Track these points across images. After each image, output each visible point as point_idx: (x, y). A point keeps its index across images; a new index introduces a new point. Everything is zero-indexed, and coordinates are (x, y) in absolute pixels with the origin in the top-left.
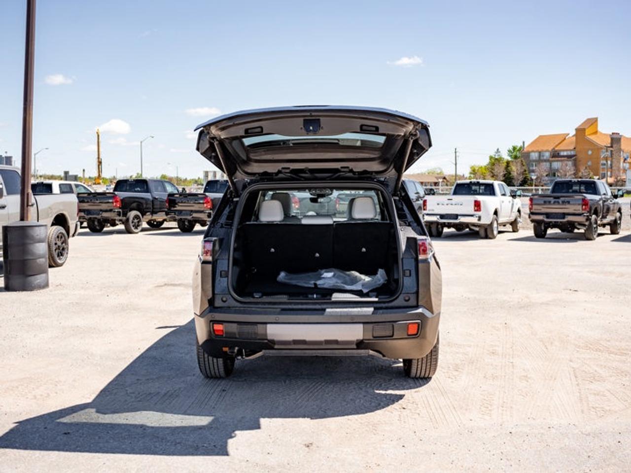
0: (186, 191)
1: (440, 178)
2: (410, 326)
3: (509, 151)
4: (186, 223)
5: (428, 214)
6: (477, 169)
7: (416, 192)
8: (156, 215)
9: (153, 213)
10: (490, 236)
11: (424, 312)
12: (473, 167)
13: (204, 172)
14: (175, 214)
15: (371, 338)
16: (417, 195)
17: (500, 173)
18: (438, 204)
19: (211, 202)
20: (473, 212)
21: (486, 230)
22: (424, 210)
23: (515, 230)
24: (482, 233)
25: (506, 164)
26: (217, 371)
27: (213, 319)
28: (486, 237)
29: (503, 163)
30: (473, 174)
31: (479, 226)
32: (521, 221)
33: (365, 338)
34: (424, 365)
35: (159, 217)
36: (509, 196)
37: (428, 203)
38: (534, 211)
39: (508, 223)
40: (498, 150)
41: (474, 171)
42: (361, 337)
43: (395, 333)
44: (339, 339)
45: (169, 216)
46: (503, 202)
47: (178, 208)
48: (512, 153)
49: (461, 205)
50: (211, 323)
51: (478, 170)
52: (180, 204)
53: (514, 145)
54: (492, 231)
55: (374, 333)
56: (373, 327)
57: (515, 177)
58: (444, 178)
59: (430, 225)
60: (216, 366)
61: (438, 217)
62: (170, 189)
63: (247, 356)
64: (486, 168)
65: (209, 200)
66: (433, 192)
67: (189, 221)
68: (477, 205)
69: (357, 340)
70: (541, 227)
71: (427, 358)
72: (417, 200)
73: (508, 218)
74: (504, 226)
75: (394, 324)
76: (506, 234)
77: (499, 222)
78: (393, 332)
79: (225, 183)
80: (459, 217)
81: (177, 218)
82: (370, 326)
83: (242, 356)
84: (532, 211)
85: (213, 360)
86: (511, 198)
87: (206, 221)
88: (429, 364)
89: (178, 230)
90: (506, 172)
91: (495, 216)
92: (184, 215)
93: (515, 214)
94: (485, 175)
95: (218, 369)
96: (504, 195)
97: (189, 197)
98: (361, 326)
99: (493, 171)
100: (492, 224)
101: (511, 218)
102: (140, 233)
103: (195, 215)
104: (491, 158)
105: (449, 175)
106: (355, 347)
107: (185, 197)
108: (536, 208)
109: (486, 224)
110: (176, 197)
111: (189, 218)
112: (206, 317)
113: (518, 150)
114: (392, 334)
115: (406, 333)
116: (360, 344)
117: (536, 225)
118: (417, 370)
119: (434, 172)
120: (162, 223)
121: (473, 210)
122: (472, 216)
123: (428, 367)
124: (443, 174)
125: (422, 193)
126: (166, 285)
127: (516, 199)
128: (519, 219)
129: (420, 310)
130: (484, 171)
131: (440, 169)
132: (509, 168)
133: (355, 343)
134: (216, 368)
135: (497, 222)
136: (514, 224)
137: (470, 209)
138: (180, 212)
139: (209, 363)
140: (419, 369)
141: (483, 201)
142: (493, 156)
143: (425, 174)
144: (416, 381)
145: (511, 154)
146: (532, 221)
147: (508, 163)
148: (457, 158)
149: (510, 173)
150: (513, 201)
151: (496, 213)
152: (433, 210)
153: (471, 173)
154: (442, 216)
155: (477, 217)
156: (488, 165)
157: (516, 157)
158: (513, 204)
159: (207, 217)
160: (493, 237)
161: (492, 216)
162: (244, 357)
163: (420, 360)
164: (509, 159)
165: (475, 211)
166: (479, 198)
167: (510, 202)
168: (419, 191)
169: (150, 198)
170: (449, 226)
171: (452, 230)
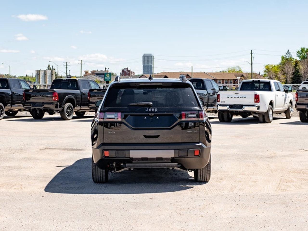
0: (36, 88)
1: (239, 76)
2: (195, 151)
3: (298, 52)
4: (38, 112)
5: (220, 105)
6: (270, 67)
7: (212, 88)
8: (14, 106)
9: (12, 104)
10: (267, 121)
11: (202, 145)
12: (267, 66)
13: (36, 70)
14: (30, 105)
15: (178, 156)
16: (213, 91)
17: (289, 71)
18: (228, 97)
19: (58, 96)
20: (253, 103)
21: (264, 116)
22: (218, 101)
23: (288, 117)
24: (261, 119)
25: (295, 63)
26: (102, 178)
27: (104, 149)
28: (264, 122)
29: (293, 63)
30: (267, 72)
31: (259, 113)
32: (293, 110)
33: (175, 156)
34: (204, 174)
35: (15, 108)
36: (283, 91)
37: (220, 97)
38: (299, 102)
39: (282, 111)
40: (288, 51)
41: (268, 69)
42: (173, 156)
43: (189, 154)
44: (163, 157)
45: (25, 107)
46: (277, 96)
47: (31, 100)
48: (301, 54)
49: (245, 98)
50: (103, 151)
51: (271, 69)
52: (33, 98)
53: (302, 47)
54: (269, 117)
55: (179, 154)
56: (178, 151)
57: (302, 75)
58: (242, 76)
59: (222, 113)
60: (101, 176)
61: (228, 107)
62: (24, 86)
63: (117, 171)
64: (278, 67)
65: (57, 95)
66: (225, 88)
67: (40, 110)
68: (257, 98)
69: (171, 158)
70: (305, 115)
71: (205, 169)
72: (214, 94)
73: (282, 108)
74: (280, 114)
75: (188, 150)
76: (281, 120)
77: (274, 111)
78: (188, 154)
79: (67, 81)
80: (244, 107)
81: (32, 108)
82: (177, 151)
83: (114, 170)
84: (297, 102)
85: (100, 170)
86: (285, 92)
87: (54, 110)
88: (206, 173)
89: (32, 118)
90: (295, 71)
91: (271, 106)
92: (37, 105)
93: (287, 105)
94: (276, 73)
95: (102, 177)
96: (279, 90)
97: (41, 92)
98: (173, 151)
99: (284, 70)
100: (268, 112)
101: (284, 108)
102: (3, 120)
103: (46, 106)
104: (283, 58)
105: (246, 73)
106: (170, 161)
107: (37, 92)
108: (301, 100)
109: (264, 112)
110: (31, 92)
111: (42, 108)
112: (100, 148)
113: (306, 52)
114: (187, 155)
115: (194, 155)
116: (173, 160)
117: (301, 112)
118: (200, 177)
119: (234, 70)
120: (16, 112)
121: (254, 101)
122: (253, 106)
123: (206, 175)
124: (242, 72)
125: (217, 89)
126: (45, 149)
127: (288, 93)
128: (291, 109)
129: (200, 144)
130: (276, 70)
131: (239, 67)
132: (297, 67)
133: (170, 159)
134: (101, 177)
135: (272, 110)
136: (287, 113)
137: (252, 101)
138: (34, 104)
139: (98, 174)
140: (202, 176)
141: (261, 95)
142: (285, 57)
143: (225, 72)
144: (200, 183)
145: (299, 55)
146: (298, 110)
147: (297, 62)
148: (253, 58)
149: (298, 72)
150: (286, 95)
151: (271, 103)
152: (225, 102)
153: (265, 71)
154: (231, 106)
155: (256, 107)
156: (280, 64)
157: (304, 58)
158: (286, 98)
159: (55, 107)
160: (270, 122)
161: (267, 106)
162: (115, 171)
163: (202, 170)
164: (298, 59)
165: (255, 102)
166: (258, 93)
167: (283, 96)
168: (215, 88)
169: (10, 93)
170: (237, 113)
171: (239, 117)
